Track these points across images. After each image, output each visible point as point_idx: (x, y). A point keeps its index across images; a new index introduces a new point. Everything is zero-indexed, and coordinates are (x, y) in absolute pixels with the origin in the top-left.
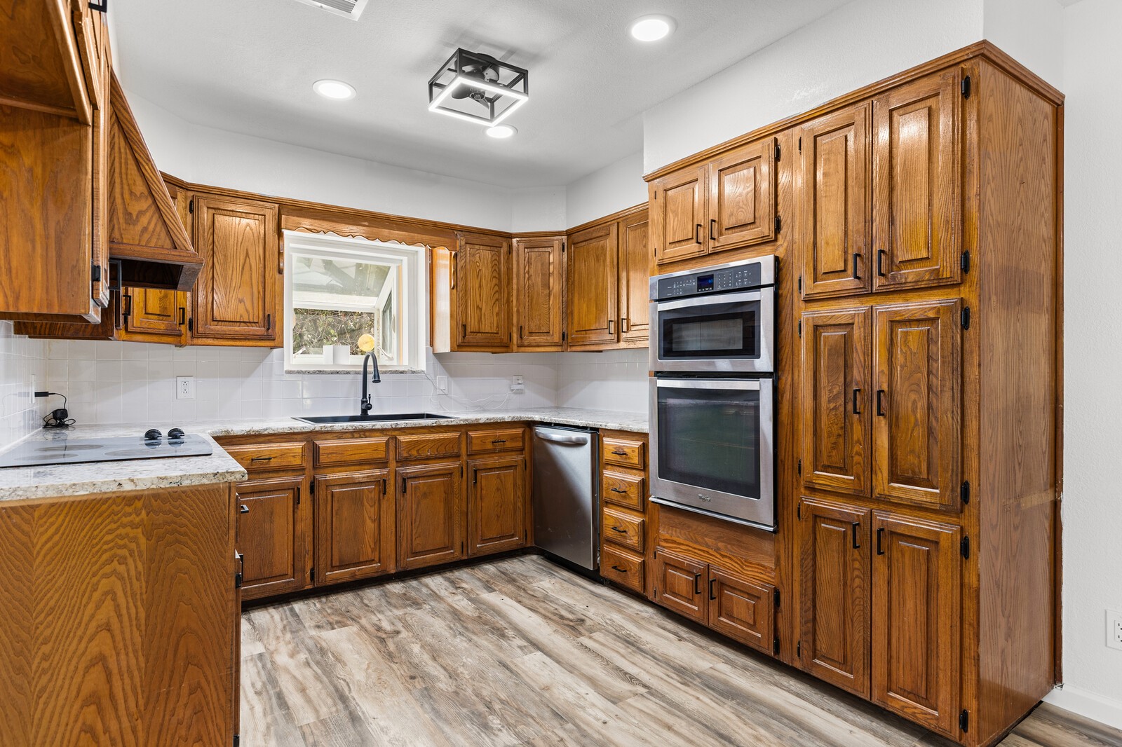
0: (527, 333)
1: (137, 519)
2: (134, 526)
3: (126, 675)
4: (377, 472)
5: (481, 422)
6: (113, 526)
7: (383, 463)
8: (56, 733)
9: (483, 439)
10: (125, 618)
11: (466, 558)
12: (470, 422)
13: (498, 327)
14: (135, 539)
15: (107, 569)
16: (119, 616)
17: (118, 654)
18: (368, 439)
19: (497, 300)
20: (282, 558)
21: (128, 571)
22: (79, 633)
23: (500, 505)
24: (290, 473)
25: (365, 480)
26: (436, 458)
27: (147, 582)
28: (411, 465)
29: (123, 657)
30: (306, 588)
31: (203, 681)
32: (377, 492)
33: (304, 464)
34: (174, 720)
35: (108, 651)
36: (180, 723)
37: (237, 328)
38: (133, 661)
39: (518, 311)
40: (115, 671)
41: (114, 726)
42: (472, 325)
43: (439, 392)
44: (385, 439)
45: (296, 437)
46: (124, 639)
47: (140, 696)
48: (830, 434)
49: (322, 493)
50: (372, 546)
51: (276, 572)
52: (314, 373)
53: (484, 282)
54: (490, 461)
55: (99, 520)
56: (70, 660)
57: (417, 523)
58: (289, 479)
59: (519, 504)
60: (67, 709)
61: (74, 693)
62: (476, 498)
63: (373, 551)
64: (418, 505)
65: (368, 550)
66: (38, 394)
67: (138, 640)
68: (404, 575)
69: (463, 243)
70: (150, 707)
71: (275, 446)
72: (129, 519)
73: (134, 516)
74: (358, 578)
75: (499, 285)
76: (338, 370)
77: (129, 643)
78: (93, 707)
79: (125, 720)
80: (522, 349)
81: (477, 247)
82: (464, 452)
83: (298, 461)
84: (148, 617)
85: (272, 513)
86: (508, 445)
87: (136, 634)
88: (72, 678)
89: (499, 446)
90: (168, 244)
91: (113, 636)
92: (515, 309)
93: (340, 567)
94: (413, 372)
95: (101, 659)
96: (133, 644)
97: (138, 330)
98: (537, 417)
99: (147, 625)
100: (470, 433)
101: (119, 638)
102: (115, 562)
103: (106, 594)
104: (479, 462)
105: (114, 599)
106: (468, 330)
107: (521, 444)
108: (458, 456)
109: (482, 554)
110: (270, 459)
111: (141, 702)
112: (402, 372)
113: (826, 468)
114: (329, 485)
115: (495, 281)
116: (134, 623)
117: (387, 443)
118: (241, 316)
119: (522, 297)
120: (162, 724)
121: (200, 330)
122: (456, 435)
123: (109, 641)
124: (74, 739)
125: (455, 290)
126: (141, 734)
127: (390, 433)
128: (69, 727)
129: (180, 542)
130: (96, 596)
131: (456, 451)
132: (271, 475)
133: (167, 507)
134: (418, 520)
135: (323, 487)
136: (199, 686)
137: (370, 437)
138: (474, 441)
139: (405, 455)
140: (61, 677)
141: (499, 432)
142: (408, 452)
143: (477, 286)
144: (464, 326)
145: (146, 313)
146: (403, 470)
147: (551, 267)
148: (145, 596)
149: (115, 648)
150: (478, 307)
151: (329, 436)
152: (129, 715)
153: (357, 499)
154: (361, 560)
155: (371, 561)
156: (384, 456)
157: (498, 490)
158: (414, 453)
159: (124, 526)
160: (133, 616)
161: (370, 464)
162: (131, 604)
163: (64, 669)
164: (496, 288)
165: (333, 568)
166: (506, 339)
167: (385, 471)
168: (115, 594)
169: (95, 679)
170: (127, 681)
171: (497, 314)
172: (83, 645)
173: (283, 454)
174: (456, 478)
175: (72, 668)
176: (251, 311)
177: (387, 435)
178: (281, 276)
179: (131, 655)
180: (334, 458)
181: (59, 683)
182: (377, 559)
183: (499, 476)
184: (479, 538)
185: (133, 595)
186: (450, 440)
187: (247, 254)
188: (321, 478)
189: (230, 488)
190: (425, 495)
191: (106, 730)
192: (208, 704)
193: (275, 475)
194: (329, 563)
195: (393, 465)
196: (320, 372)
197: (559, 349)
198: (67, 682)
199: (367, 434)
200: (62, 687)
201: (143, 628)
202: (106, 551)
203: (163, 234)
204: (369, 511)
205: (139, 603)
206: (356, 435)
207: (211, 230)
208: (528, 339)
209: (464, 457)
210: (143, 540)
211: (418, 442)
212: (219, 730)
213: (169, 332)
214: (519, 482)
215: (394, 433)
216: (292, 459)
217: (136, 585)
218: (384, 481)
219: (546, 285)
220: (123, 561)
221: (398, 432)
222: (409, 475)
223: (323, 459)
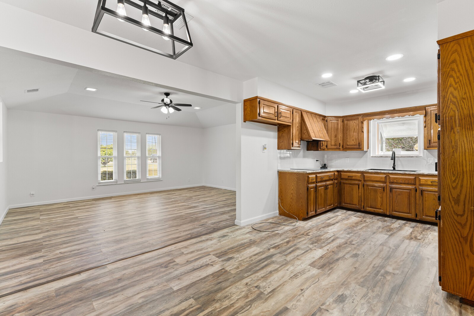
4: (382, 185)
5: (425, 174)
7: (385, 182)
9: (426, 180)
10: (294, 189)
11: (418, 219)
12: (419, 174)
20: (356, 201)
21: (295, 183)
23: (435, 205)
25: (378, 186)
26: (404, 184)
28: (395, 185)
30: (362, 210)
32: (382, 190)
33: (361, 179)
37: (352, 147)
41: (293, 203)
45: (359, 172)
47: (296, 200)
49: (365, 187)
50: (380, 205)
51: (354, 204)
54: (429, 188)
56: (289, 192)
57: (397, 202)
58: (357, 182)
62: (423, 200)
63: (381, 206)
64: (397, 197)
65: (379, 205)
66: (316, 161)
69: (429, 111)
71: (354, 174)
74: (376, 212)
78: (292, 199)
82: (417, 183)
83: (359, 178)
93: (371, 207)
94: (417, 157)
97: (330, 148)
99: (297, 191)
100: (420, 177)
104: (424, 188)
105: (293, 186)
106: (432, 141)
108: (414, 184)
110: (353, 177)
112: (411, 157)
114: (367, 186)
117: (386, 177)
118: (353, 144)
121: (344, 147)
122: (413, 177)
125: (426, 128)
126: (296, 205)
127: (386, 174)
131: (413, 182)
134: (397, 201)
137: (380, 174)
138: (422, 180)
141: (434, 179)
142: (393, 180)
146: (391, 185)
149: (293, 192)
151: (367, 173)
153: (375, 191)
154: (377, 207)
155: (380, 209)
156: (385, 180)
157: (434, 199)
158: (395, 181)
159: (294, 177)
161: (379, 182)
165: (369, 207)
167: (385, 185)
169: (292, 196)
170: (295, 197)
173: (355, 176)
174: (413, 192)
176: (355, 142)
178: (363, 133)
179: (295, 194)
180: (369, 179)
182: (382, 209)
184: (424, 214)
186: (410, 179)
187: (354, 129)
188: (365, 183)
190: (399, 194)
193: (354, 181)
194: (368, 205)
195: (388, 183)
196: (381, 157)
199: (379, 174)
204: (379, 195)
206: (376, 174)
207: (346, 125)
209: (418, 186)
210: (296, 179)
211: (397, 178)
217: (296, 185)
218: (384, 187)
220: (294, 181)
221: (389, 174)
222: (393, 187)
223: (366, 179)
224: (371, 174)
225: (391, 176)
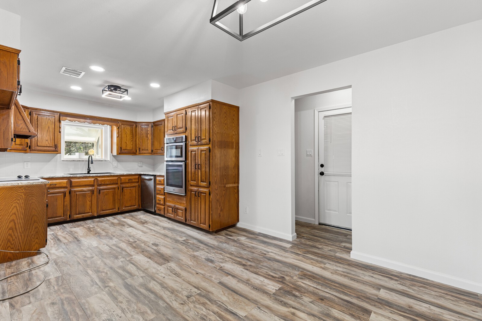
0: (141, 150)
1: (22, 191)
2: (21, 193)
3: (19, 224)
4: (91, 188)
5: (124, 174)
6: (16, 193)
7: (93, 186)
8: (2, 235)
9: (125, 179)
10: (19, 212)
11: (120, 212)
12: (121, 174)
13: (132, 148)
14: (22, 196)
15: (15, 201)
16: (18, 211)
17: (17, 220)
18: (88, 179)
19: (132, 140)
20: (60, 212)
21: (20, 202)
22: (8, 215)
23: (131, 197)
24: (63, 188)
25: (87, 190)
26: (110, 184)
27: (24, 205)
28: (102, 186)
29: (18, 220)
30: (68, 220)
31: (38, 226)
32: (91, 194)
33: (67, 186)
34: (31, 234)
35: (15, 219)
36: (32, 235)
37: (45, 148)
38: (21, 221)
39: (139, 144)
40: (17, 223)
41: (16, 234)
42: (124, 147)
43: (114, 166)
44: (93, 179)
45: (64, 178)
46: (19, 216)
47: (23, 229)
48: (193, 173)
49: (73, 194)
51: (58, 215)
52: (72, 161)
53: (128, 135)
54: (127, 185)
55: (13, 191)
56: (6, 220)
57: (104, 202)
58: (62, 190)
59: (137, 197)
60: (5, 230)
61: (7, 227)
62: (123, 195)
63: (89, 210)
64: (104, 197)
65: (88, 209)
67: (22, 217)
68: (99, 217)
69: (121, 124)
70: (25, 231)
71: (58, 181)
72: (20, 191)
73: (21, 191)
74: (84, 217)
75: (133, 136)
76: (80, 160)
77: (20, 217)
78: (11, 230)
79: (19, 233)
80: (140, 154)
81: (125, 126)
82: (119, 182)
83: (65, 185)
84: (25, 212)
85: (57, 199)
86: (133, 181)
87: (22, 215)
88: (6, 224)
89: (130, 181)
90: (28, 131)
91: (16, 216)
92: (138, 143)
93: (79, 214)
94: (105, 161)
95: (13, 220)
96: (21, 218)
97: (13, 149)
98: (142, 173)
99: (24, 214)
100: (121, 177)
101: (17, 216)
102: (17, 200)
103: (14, 207)
104: (124, 185)
105: (16, 208)
106: (122, 149)
107: (137, 180)
108: (117, 184)
109: (125, 211)
110: (56, 184)
111: (23, 230)
112: (102, 161)
113: (193, 181)
114: (75, 192)
115: (131, 135)
116: (21, 213)
117: (94, 180)
118: (47, 145)
119: (140, 140)
120: (28, 235)
121: (33, 149)
122: (117, 178)
123: (15, 216)
124: (7, 237)
125: (118, 138)
126: (23, 237)
127: (95, 177)
128: (6, 234)
129: (33, 197)
130: (12, 207)
131: (116, 182)
132: (56, 189)
133: (30, 189)
134: (104, 201)
135: (73, 192)
136: (37, 227)
138: (122, 180)
139: (100, 183)
140: (4, 223)
141: (130, 177)
142: (101, 183)
143: (125, 136)
144: (121, 148)
145: (15, 144)
146: (99, 188)
147: (148, 132)
148: (24, 208)
149: (17, 218)
150: (126, 142)
151: (75, 178)
152: (20, 232)
153: (84, 196)
154: (86, 212)
155: (89, 212)
156: (93, 184)
157: (130, 193)
158: (103, 183)
159: (19, 193)
160: (21, 212)
161: (88, 186)
162: (21, 209)
163: (4, 222)
164: (132, 137)
165: (76, 214)
166: (135, 151)
167: (93, 188)
168: (17, 207)
169: (12, 224)
170: (19, 225)
171: (132, 145)
172: (9, 217)
173: (60, 183)
174: (116, 190)
175: (6, 222)
176: (50, 143)
177: (94, 178)
178: (60, 133)
179: (20, 220)
180: (77, 184)
181: (3, 225)
182: (91, 212)
183: (130, 189)
184: (124, 206)
185: (21, 207)
186: (115, 179)
187: (49, 127)
188: (73, 190)
189: (45, 185)
190: (106, 194)
191: (14, 235)
192: (39, 231)
193: (57, 189)
194: (75, 213)
195: (96, 186)
196: (74, 161)
197: (151, 154)
198: (5, 224)
199: (88, 178)
200: (4, 226)
201: (23, 214)
202: (14, 198)
203: (27, 129)
204: (88, 199)
205: (22, 209)
206: (84, 178)
207: (37, 120)
208: (141, 152)
209: (119, 184)
210: (23, 196)
211: (104, 180)
212: (42, 237)
213: (23, 149)
214: (137, 191)
215: (96, 177)
216: (64, 184)
217: (22, 205)
218: (93, 190)
219: (147, 137)
220: (19, 200)
221: (98, 177)
222: (101, 189)
223: (73, 184)
224: (79, 179)
225: (99, 179)
